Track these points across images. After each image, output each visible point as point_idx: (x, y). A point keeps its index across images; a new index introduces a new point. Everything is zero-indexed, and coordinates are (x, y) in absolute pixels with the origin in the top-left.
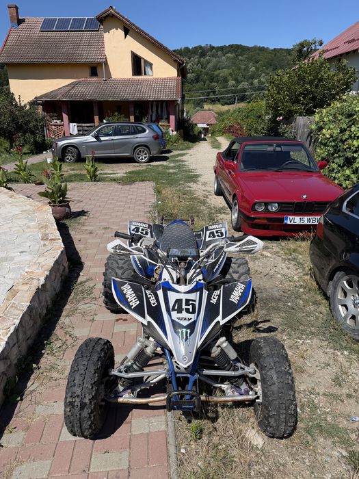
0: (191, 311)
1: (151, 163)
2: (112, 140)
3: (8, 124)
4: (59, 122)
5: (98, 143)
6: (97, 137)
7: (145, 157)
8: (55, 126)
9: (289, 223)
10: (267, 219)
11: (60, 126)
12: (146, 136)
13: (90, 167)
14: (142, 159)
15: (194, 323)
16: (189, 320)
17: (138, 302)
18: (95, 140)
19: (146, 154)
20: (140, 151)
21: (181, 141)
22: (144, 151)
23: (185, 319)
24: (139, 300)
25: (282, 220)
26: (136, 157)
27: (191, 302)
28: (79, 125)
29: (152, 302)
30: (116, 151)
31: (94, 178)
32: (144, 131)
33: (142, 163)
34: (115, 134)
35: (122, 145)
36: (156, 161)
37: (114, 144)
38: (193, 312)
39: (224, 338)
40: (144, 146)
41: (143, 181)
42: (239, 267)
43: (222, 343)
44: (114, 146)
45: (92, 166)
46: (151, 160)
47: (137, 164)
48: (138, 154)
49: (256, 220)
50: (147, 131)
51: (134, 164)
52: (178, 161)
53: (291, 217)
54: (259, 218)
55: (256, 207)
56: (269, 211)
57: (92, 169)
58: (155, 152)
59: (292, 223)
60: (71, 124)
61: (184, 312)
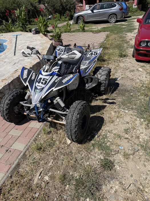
0: (43, 83)
1: (117, 23)
2: (99, 12)
3: (59, 7)
4: (81, 4)
5: (93, 14)
6: (92, 11)
7: (114, 20)
8: (80, 7)
10: (146, 51)
11: (81, 6)
12: (115, 9)
13: (81, 25)
14: (112, 21)
15: (43, 88)
16: (41, 86)
17: (26, 77)
18: (91, 12)
19: (114, 18)
20: (112, 17)
21: (139, 11)
22: (114, 17)
23: (40, 86)
24: (27, 76)
26: (109, 20)
27: (45, 80)
28: (90, 5)
29: (32, 78)
30: (100, 17)
31: (84, 30)
32: (116, 6)
33: (112, 23)
34: (101, 9)
35: (103, 14)
36: (119, 22)
37: (100, 14)
38: (45, 84)
39: (59, 98)
40: (114, 14)
41: (105, 31)
42: (102, 71)
43: (58, 99)
44: (99, 15)
45: (83, 25)
46: (117, 21)
47: (109, 24)
48: (111, 19)
49: (140, 51)
50: (117, 6)
51: (108, 24)
52: (131, 22)
57: (82, 26)
58: (119, 17)
60: (86, 5)
61: (40, 83)
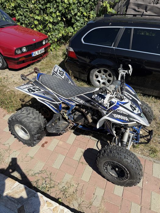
9: (34, 56)
10: (24, 57)
25: (31, 55)
49: (20, 60)
53: (34, 52)
54: (20, 58)
55: (17, 52)
56: (23, 52)
59: (35, 55)
